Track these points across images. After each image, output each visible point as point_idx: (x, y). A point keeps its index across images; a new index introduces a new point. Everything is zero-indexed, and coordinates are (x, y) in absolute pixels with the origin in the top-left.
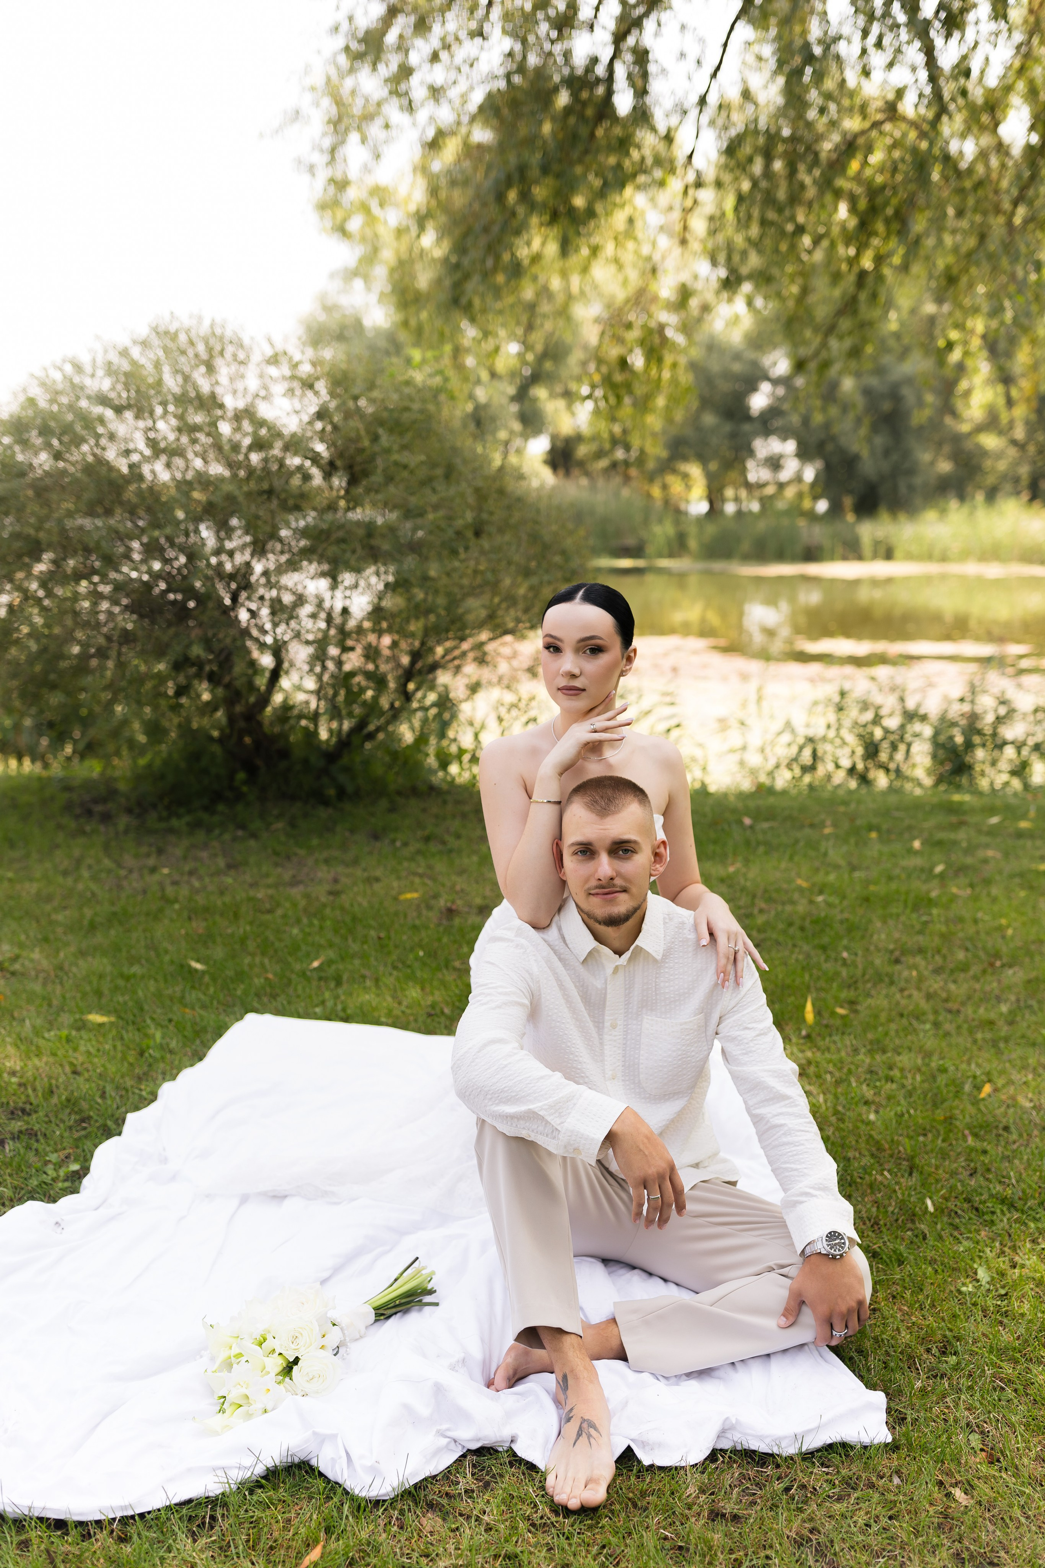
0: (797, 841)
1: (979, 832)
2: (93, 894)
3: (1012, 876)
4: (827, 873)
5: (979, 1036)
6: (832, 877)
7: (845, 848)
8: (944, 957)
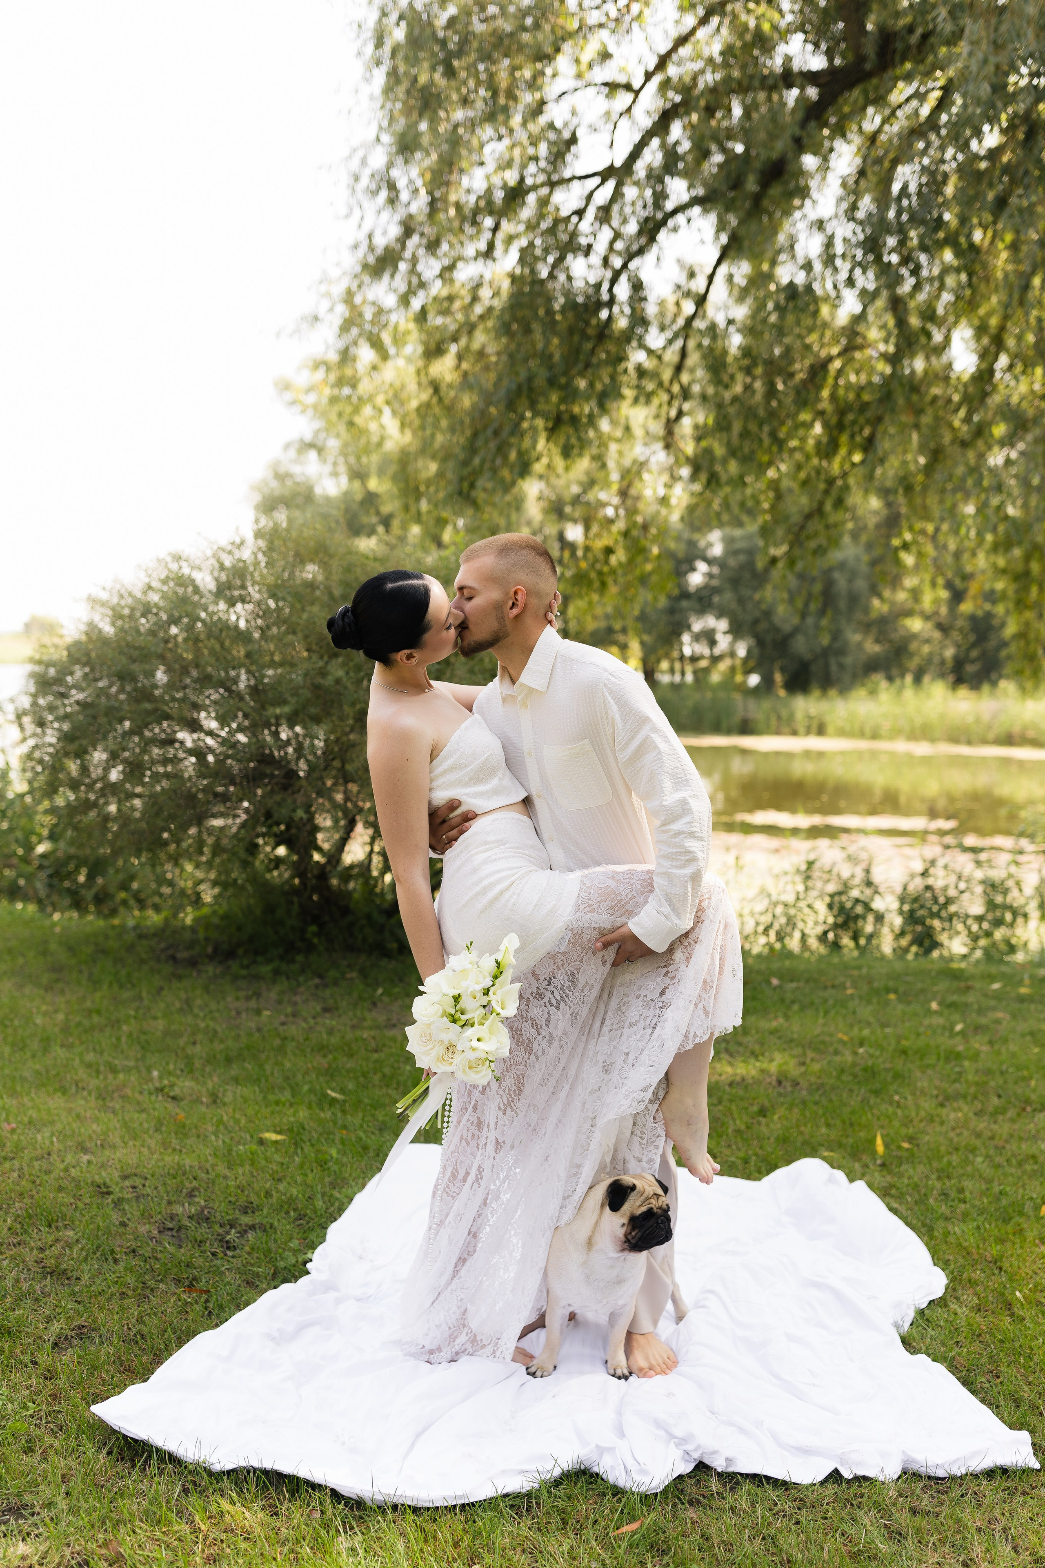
0: (825, 1001)
1: (986, 996)
2: (215, 1032)
3: (1023, 1035)
4: (861, 1030)
5: (1028, 1167)
6: (866, 1032)
7: (870, 1008)
8: (983, 1103)
